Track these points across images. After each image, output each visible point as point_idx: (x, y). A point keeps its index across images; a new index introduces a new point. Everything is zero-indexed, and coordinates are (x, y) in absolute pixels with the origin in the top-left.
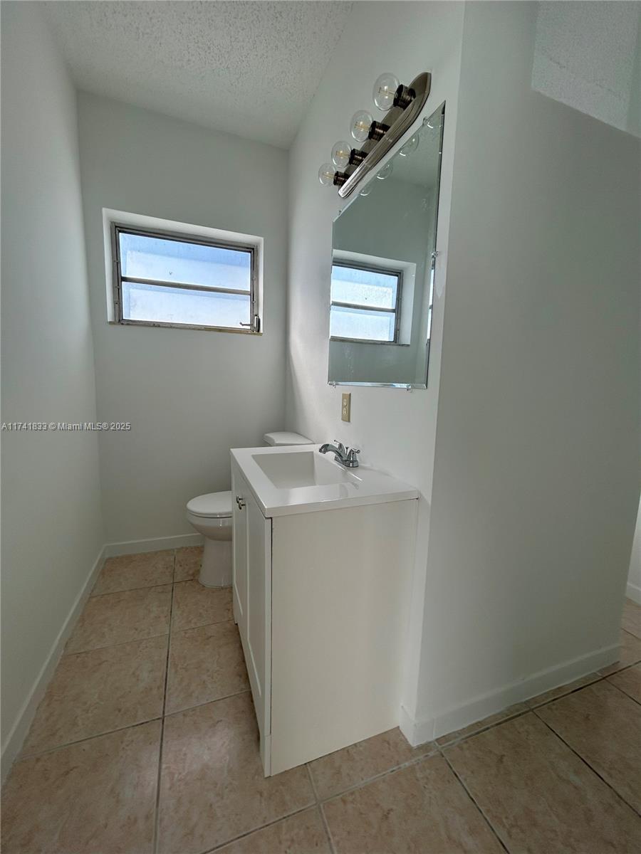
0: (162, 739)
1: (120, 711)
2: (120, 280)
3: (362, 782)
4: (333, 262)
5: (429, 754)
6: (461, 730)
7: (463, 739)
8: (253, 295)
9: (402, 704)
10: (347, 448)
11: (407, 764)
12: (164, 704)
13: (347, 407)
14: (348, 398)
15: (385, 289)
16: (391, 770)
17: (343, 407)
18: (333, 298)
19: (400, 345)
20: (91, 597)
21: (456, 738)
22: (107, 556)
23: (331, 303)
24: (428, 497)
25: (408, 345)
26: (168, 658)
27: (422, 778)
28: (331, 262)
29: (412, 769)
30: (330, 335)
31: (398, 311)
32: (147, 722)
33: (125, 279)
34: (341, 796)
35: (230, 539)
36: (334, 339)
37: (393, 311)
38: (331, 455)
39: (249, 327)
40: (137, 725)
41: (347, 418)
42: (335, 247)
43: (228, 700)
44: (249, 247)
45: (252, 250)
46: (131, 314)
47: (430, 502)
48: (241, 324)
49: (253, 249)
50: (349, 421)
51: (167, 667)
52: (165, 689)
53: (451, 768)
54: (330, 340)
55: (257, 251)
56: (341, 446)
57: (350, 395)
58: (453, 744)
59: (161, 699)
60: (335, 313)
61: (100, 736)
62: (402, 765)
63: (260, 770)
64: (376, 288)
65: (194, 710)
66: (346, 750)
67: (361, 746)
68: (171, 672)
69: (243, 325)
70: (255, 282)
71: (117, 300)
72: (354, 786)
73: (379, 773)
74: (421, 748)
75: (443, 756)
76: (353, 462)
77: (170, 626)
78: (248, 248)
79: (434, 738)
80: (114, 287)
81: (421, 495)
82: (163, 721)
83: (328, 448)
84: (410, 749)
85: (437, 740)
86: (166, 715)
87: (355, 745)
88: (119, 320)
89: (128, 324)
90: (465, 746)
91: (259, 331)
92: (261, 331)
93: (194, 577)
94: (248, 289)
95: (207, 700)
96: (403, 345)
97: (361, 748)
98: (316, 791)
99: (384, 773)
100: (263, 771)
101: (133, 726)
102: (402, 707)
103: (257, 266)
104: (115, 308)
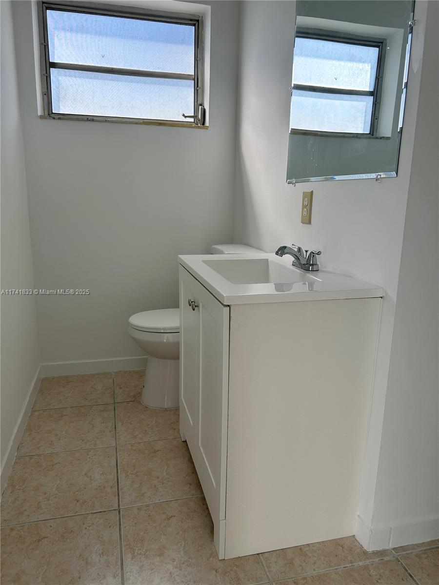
0: (120, 525)
1: (78, 501)
2: (48, 65)
3: (315, 572)
4: (297, 32)
5: (384, 558)
6: (420, 544)
7: (422, 550)
8: (197, 80)
9: (358, 514)
10: (306, 251)
11: (361, 563)
12: (119, 500)
13: (308, 207)
14: (309, 197)
15: (361, 65)
16: (344, 566)
17: (304, 207)
18: (295, 81)
19: (377, 138)
20: (34, 411)
21: (414, 549)
22: (43, 376)
23: (293, 86)
24: (393, 294)
25: (388, 138)
26: (117, 464)
27: (376, 575)
28: (294, 33)
29: (366, 568)
30: (290, 127)
31: (376, 94)
32: (105, 511)
33: (54, 65)
34: (294, 579)
35: (177, 357)
36: (295, 132)
37: (371, 94)
38: (288, 259)
39: (192, 120)
40: (96, 513)
41: (307, 220)
42: (299, 13)
43: (179, 502)
44: (192, 18)
45: (196, 22)
46: (61, 107)
47: (395, 300)
48: (184, 115)
49: (198, 21)
50: (310, 223)
51: (117, 472)
52: (118, 489)
53: (407, 570)
54: (291, 133)
55: (203, 22)
56: (299, 249)
57: (312, 192)
58: (411, 553)
59: (115, 496)
60: (298, 100)
61: (63, 517)
62: (356, 564)
63: (215, 554)
64: (349, 64)
65: (148, 506)
66: (299, 548)
67: (314, 546)
68: (122, 477)
69: (186, 117)
70: (200, 63)
71: (46, 90)
72: (306, 574)
73: (332, 567)
74: (375, 553)
75: (399, 561)
76: (312, 265)
77: (116, 439)
78: (191, 20)
79: (391, 546)
80: (42, 75)
81: (386, 293)
82: (119, 512)
83: (286, 251)
84: (365, 553)
85: (394, 549)
86: (121, 507)
87: (308, 545)
88: (49, 113)
89: (59, 119)
90: (424, 556)
91: (204, 124)
92: (207, 123)
93: (136, 398)
94: (191, 72)
95: (159, 500)
96: (381, 138)
97: (314, 548)
98: (268, 574)
99: (337, 568)
100: (217, 555)
101: (92, 513)
102: (359, 516)
103: (203, 42)
104: (43, 99)
